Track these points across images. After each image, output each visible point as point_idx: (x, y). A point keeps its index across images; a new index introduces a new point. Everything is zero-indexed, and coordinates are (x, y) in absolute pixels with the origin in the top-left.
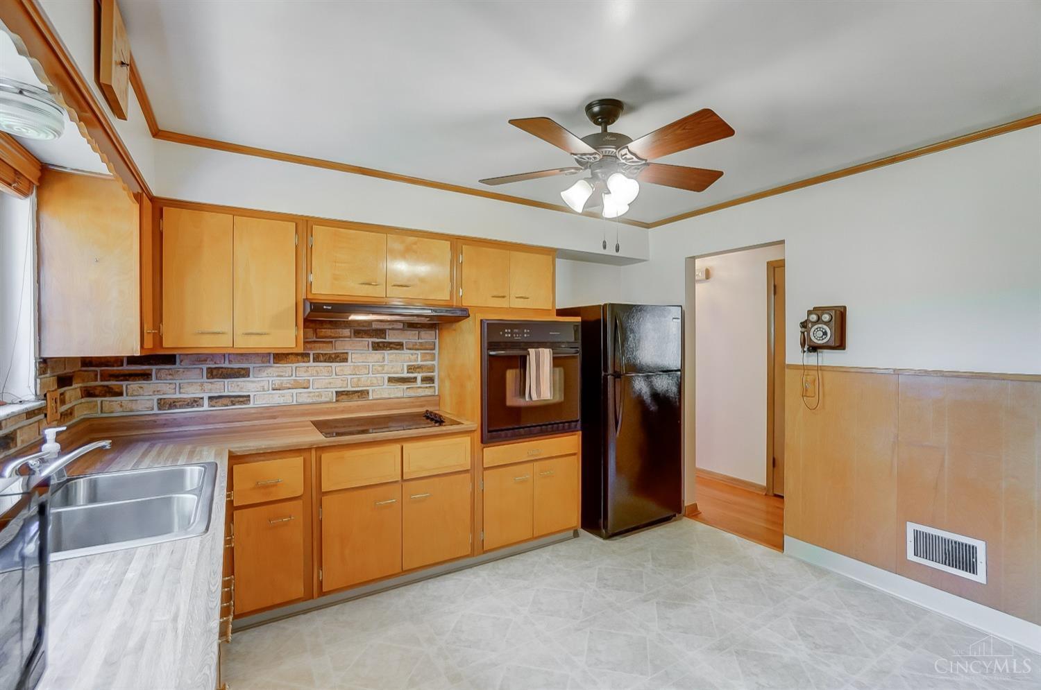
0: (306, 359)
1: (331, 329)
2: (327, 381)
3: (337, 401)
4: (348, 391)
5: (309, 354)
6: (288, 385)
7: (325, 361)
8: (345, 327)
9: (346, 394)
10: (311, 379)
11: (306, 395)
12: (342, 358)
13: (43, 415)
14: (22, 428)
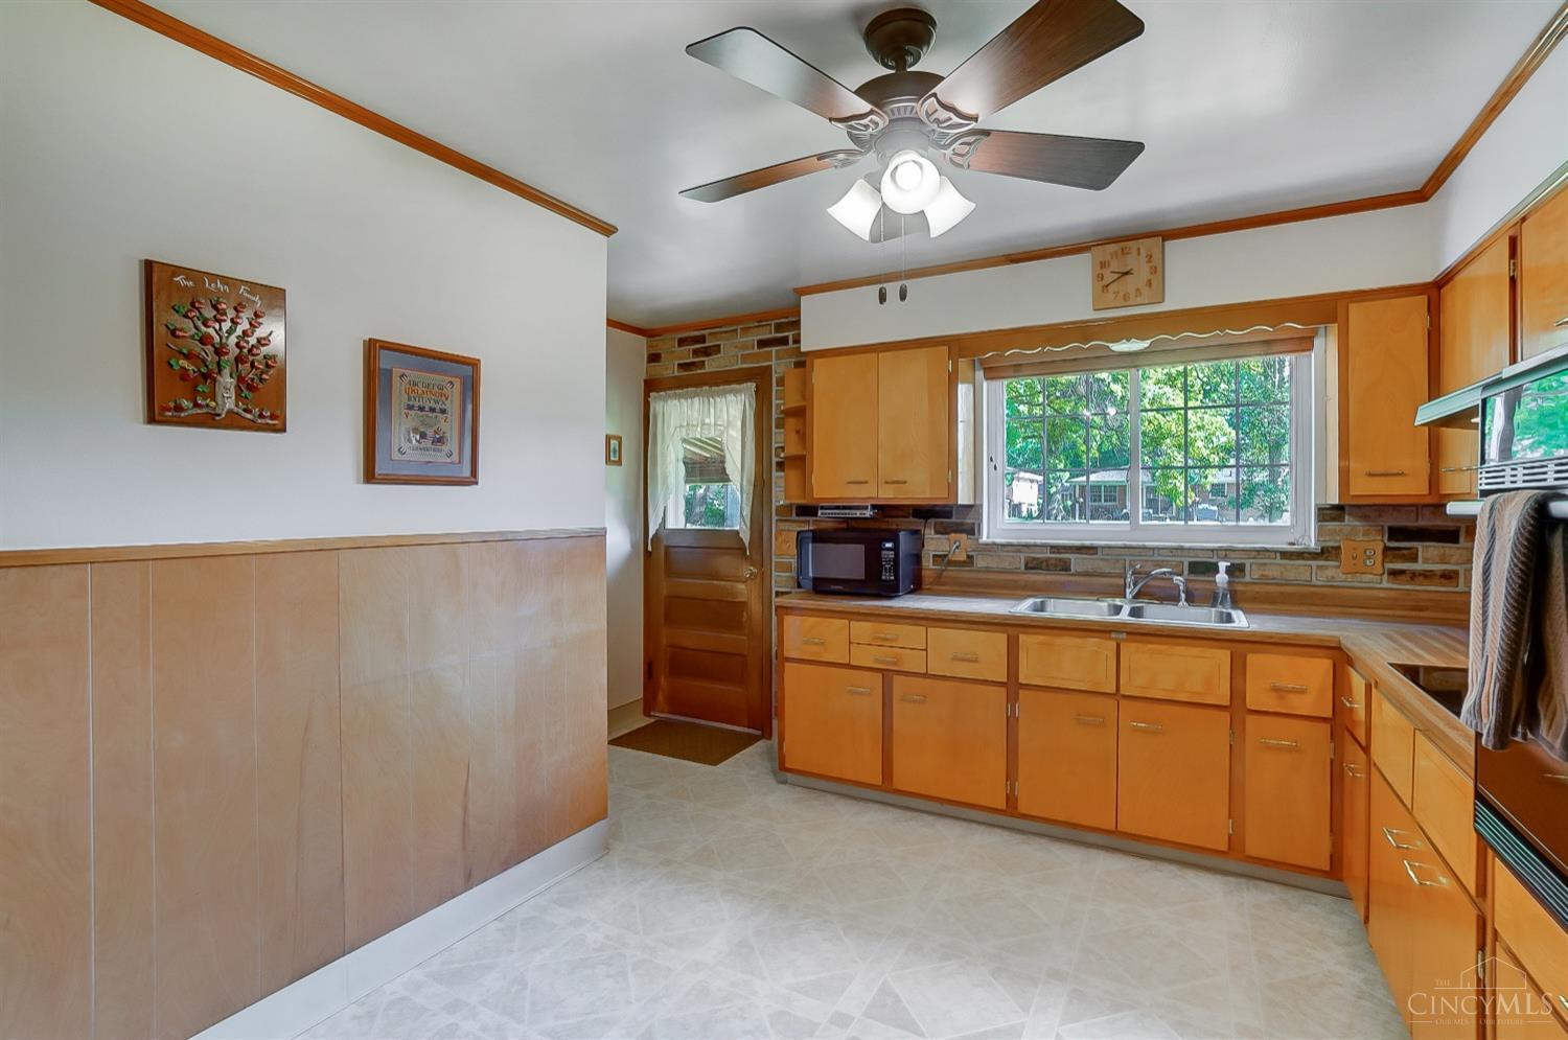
13: (1337, 563)
14: (1265, 564)
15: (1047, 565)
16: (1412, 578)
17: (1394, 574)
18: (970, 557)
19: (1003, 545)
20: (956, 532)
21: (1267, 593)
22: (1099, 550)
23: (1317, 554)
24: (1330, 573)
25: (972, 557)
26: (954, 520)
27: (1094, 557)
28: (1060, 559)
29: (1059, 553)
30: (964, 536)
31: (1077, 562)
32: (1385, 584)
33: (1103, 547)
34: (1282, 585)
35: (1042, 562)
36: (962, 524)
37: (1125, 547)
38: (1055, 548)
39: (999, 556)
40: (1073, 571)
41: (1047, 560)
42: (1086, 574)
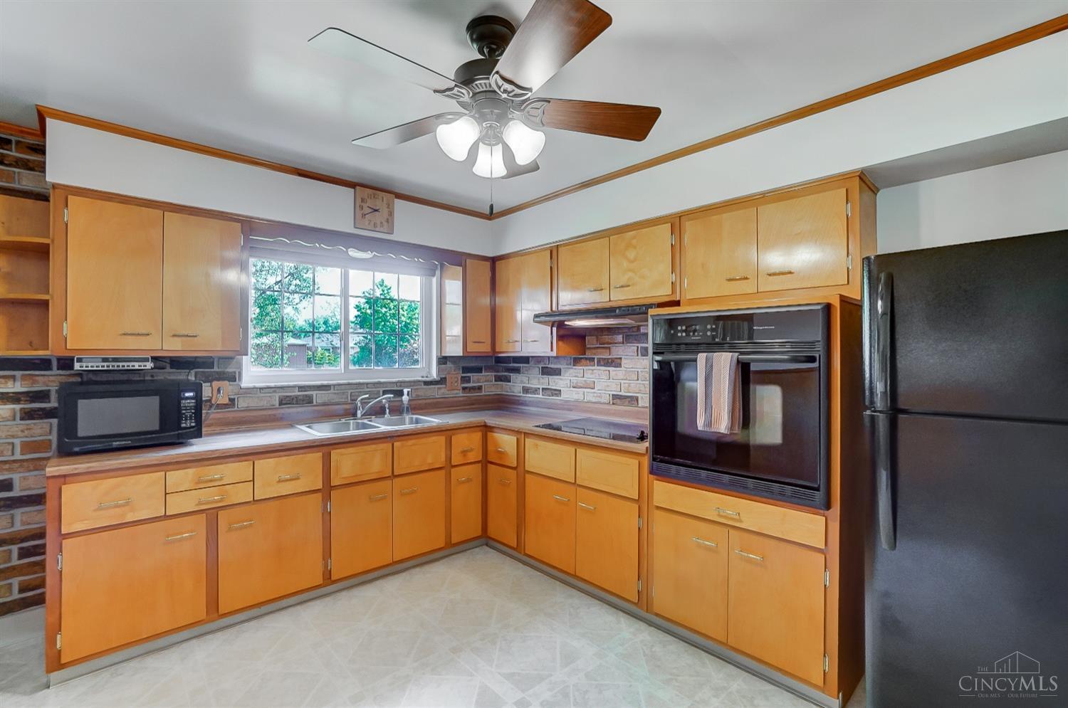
0: (592, 363)
1: (608, 335)
2: (606, 384)
3: (613, 404)
4: (621, 396)
5: (594, 358)
6: (581, 385)
7: (604, 366)
8: (619, 333)
9: (619, 398)
10: (596, 380)
11: (592, 395)
12: (615, 363)
13: (444, 386)
14: (417, 389)
15: (297, 401)
16: (470, 390)
17: (464, 389)
18: (232, 400)
19: (261, 388)
20: (218, 379)
21: (420, 404)
22: (332, 387)
23: (437, 381)
24: (443, 391)
25: (234, 399)
26: (216, 369)
27: (329, 392)
28: (306, 395)
29: (305, 391)
30: (227, 382)
31: (318, 397)
32: (461, 395)
33: (334, 385)
34: (425, 399)
35: (293, 399)
36: (224, 373)
37: (349, 384)
38: (301, 388)
39: (258, 397)
40: (315, 403)
41: (297, 397)
42: (324, 404)
